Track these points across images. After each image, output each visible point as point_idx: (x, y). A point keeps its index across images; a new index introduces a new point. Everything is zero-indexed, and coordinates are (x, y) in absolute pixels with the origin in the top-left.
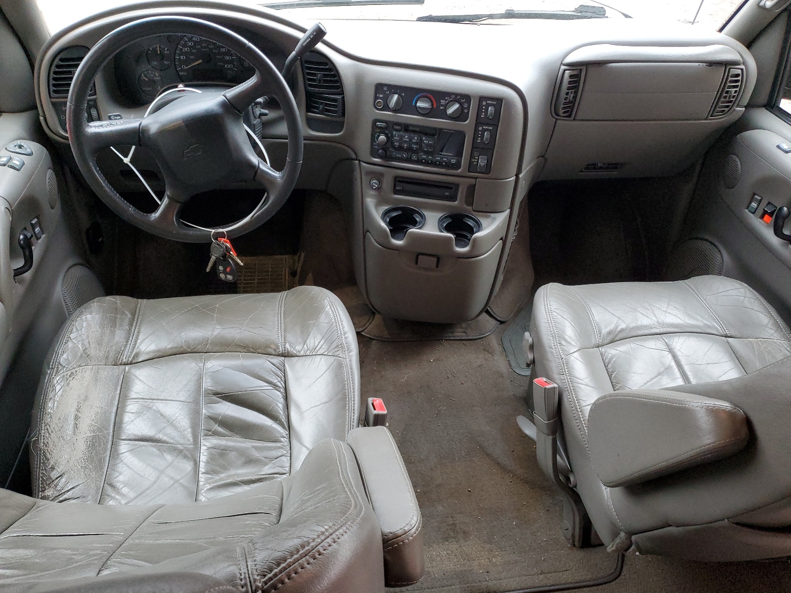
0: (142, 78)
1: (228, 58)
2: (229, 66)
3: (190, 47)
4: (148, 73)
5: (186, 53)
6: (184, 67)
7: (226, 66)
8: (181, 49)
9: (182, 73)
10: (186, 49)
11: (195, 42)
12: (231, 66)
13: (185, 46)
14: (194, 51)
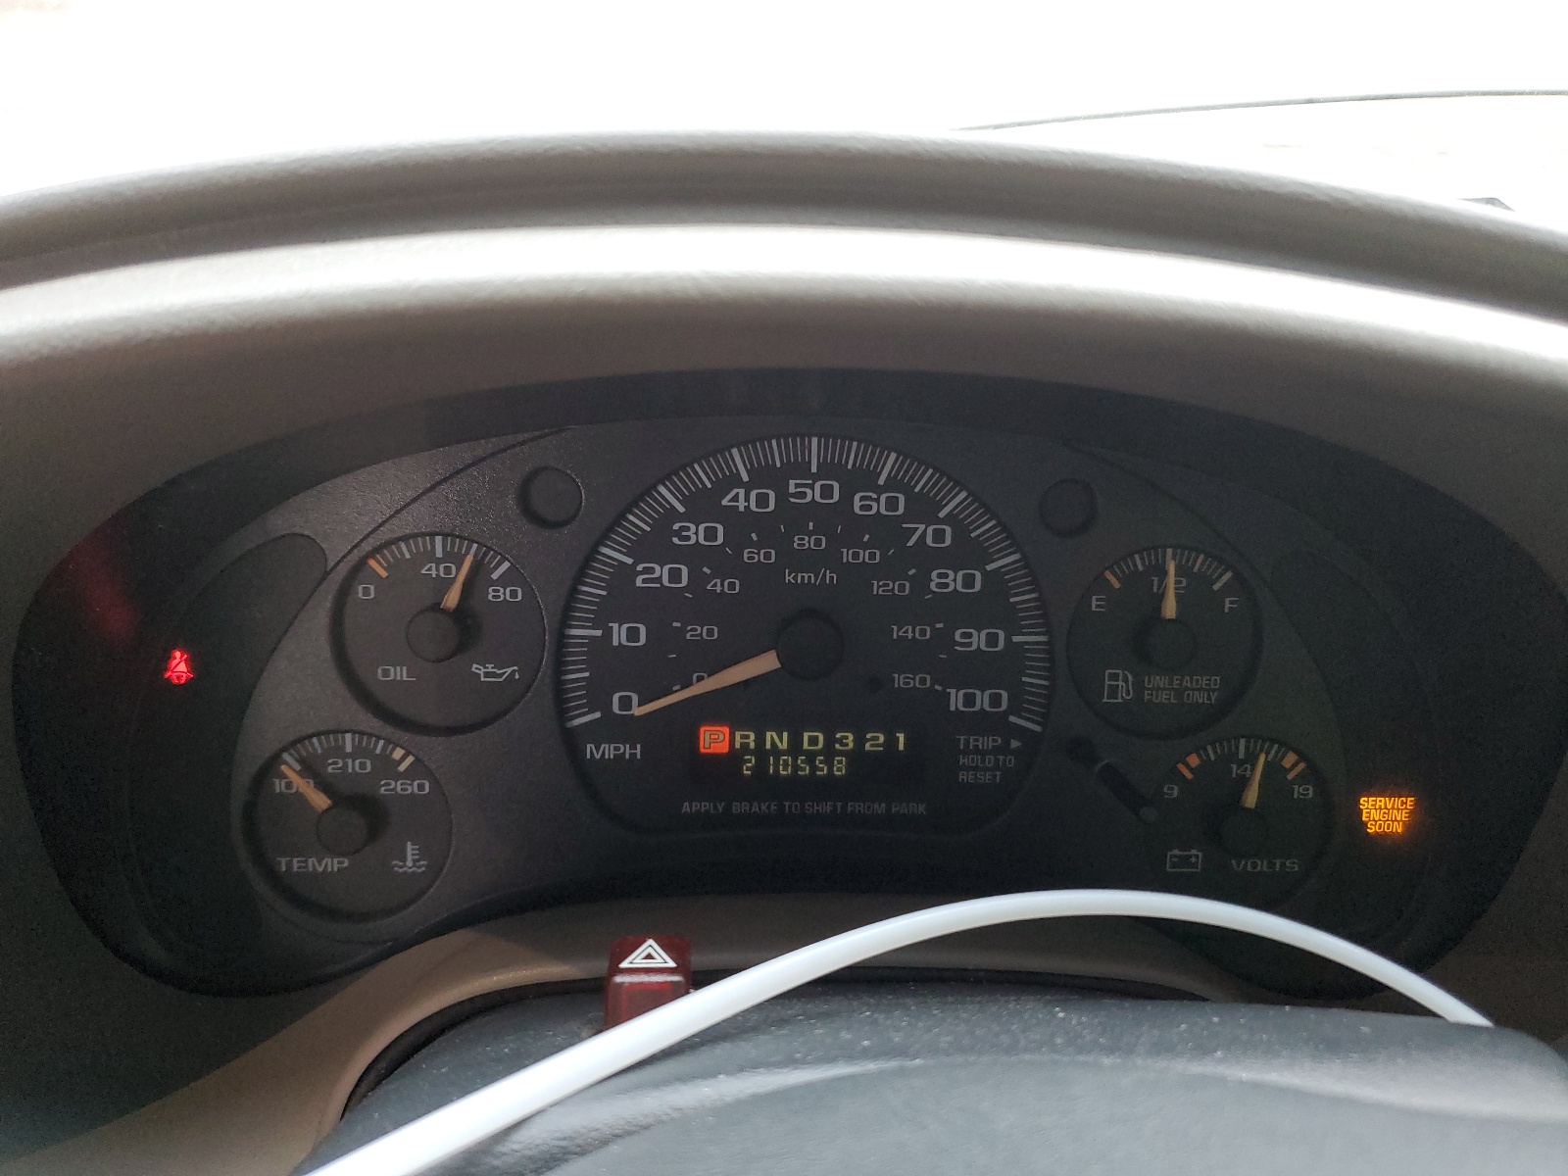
0: (279, 786)
1: (979, 640)
2: (983, 700)
3: (694, 556)
4: (339, 751)
5: (654, 606)
6: (626, 703)
7: (956, 700)
8: (626, 573)
9: (608, 751)
10: (662, 572)
11: (740, 525)
12: (995, 700)
13: (655, 546)
14: (717, 585)
